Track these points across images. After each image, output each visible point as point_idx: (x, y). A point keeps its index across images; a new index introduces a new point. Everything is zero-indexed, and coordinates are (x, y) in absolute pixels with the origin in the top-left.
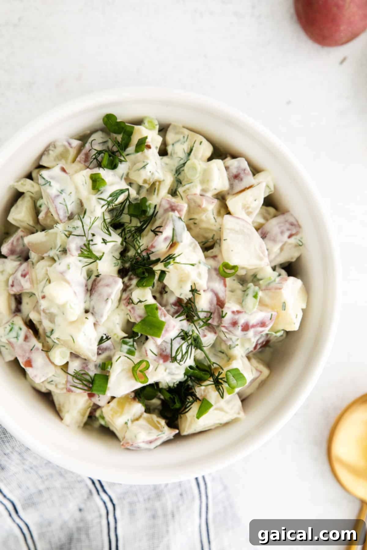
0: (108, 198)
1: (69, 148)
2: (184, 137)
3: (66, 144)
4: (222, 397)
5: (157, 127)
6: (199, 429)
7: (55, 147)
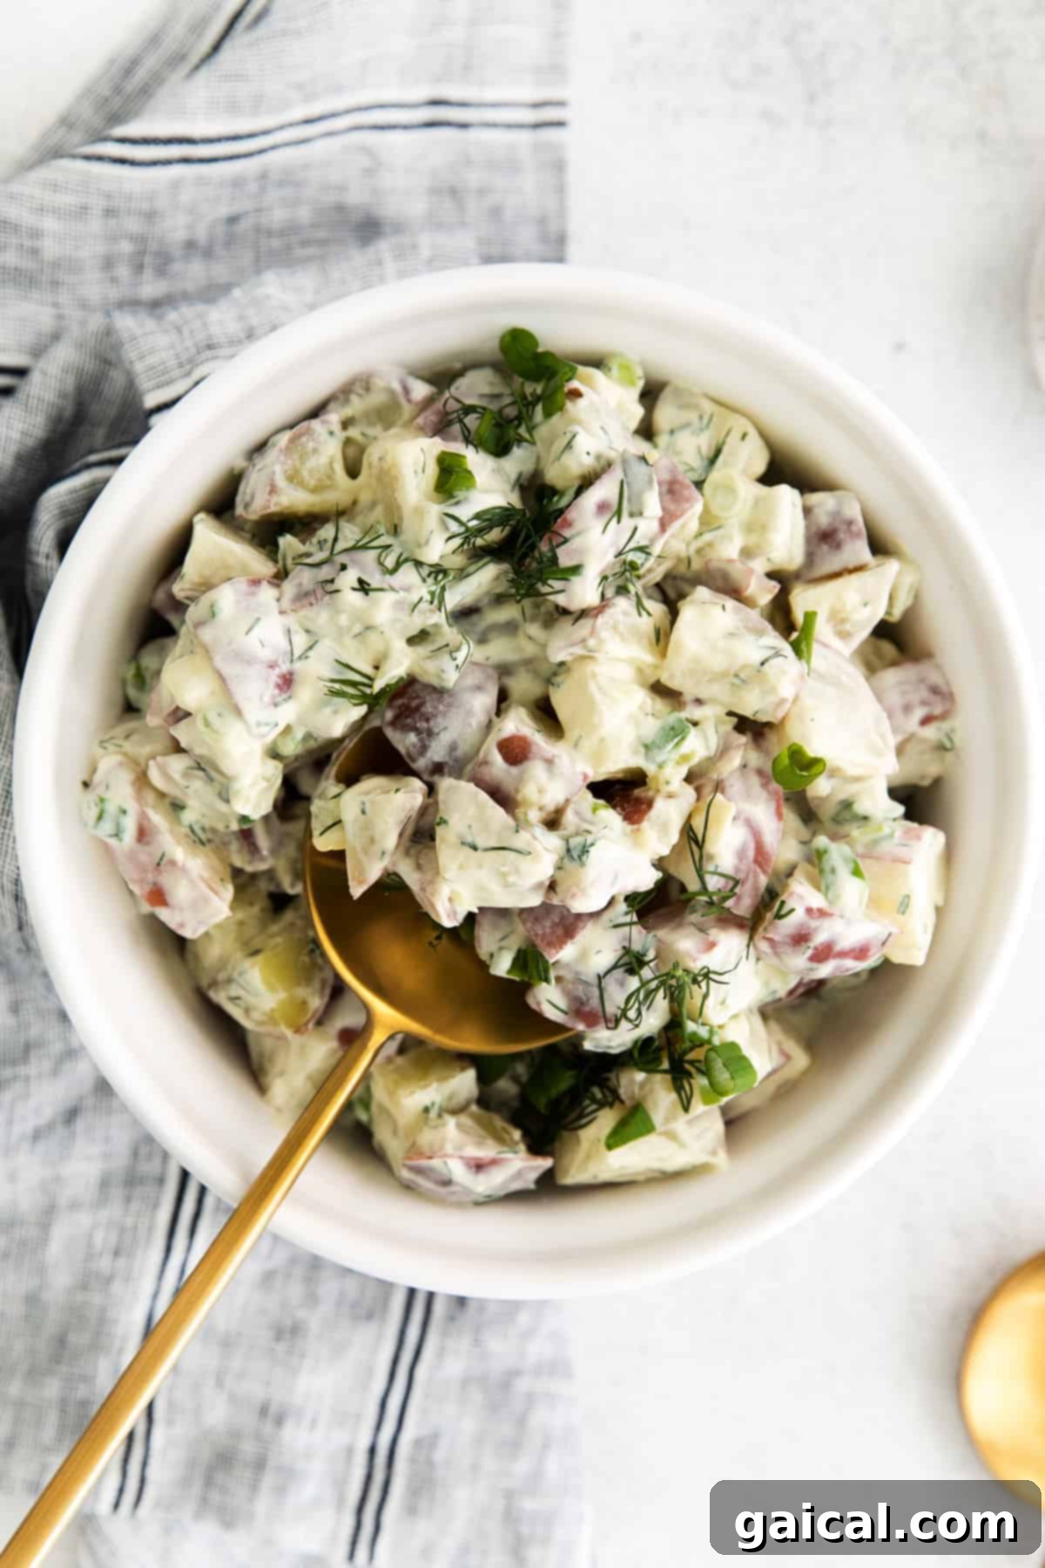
0: (469, 521)
1: (402, 400)
2: (701, 417)
3: (396, 386)
4: (686, 1109)
5: (640, 384)
6: (605, 1176)
7: (368, 389)
